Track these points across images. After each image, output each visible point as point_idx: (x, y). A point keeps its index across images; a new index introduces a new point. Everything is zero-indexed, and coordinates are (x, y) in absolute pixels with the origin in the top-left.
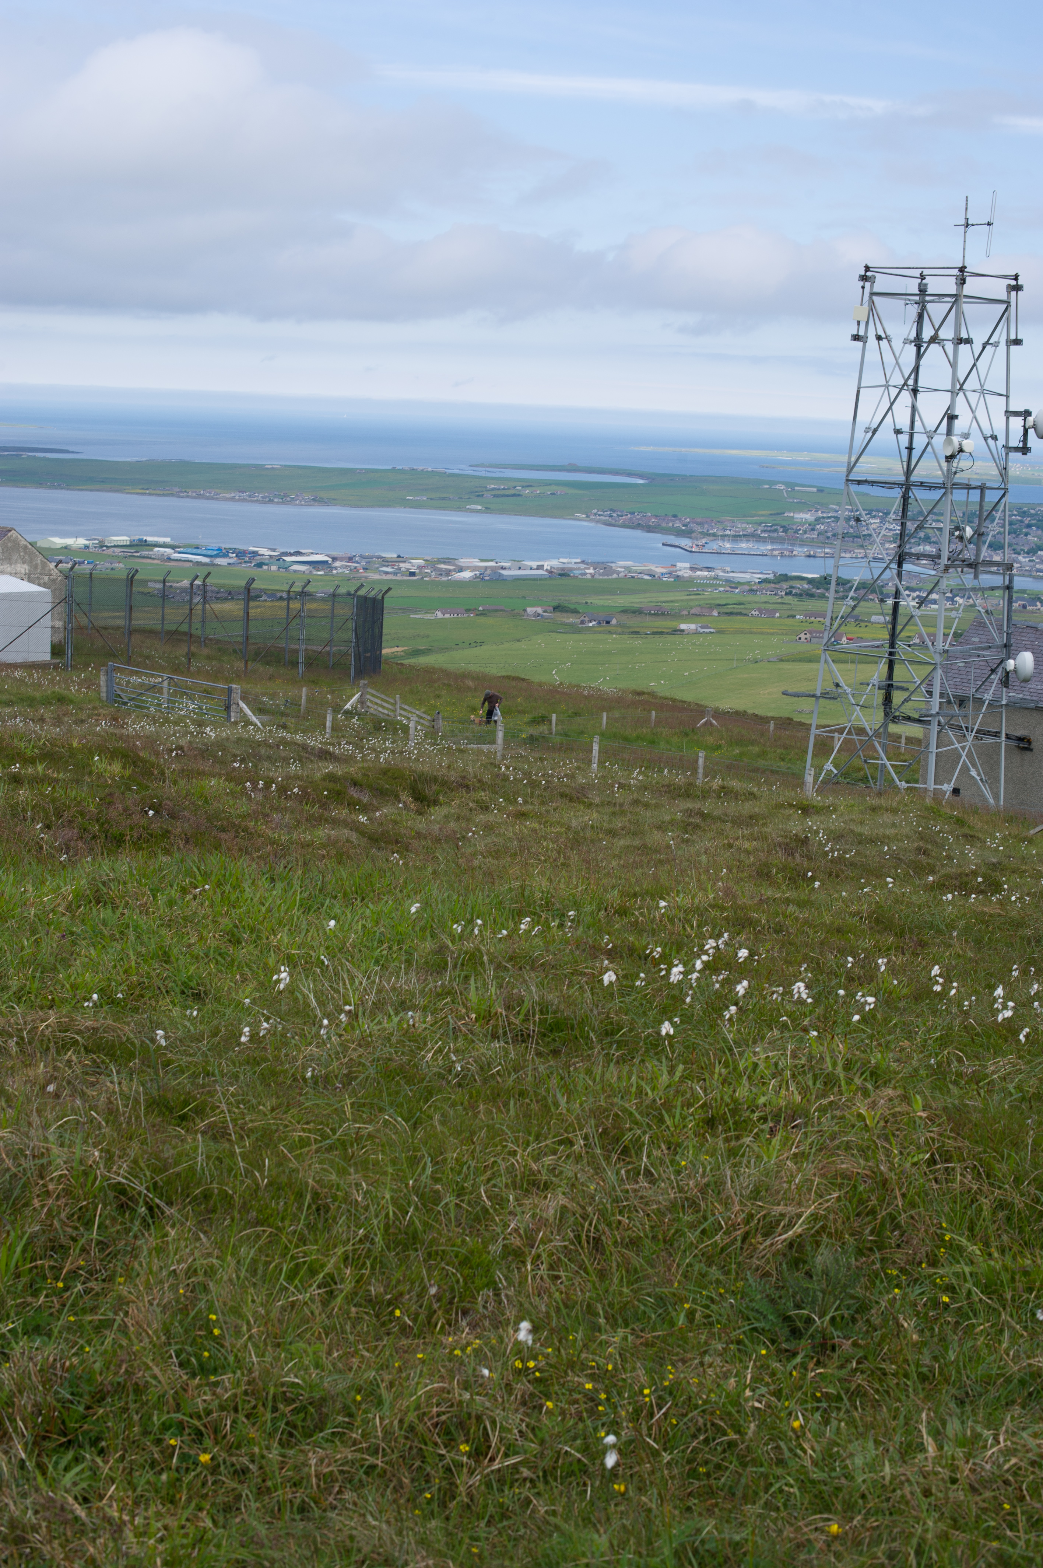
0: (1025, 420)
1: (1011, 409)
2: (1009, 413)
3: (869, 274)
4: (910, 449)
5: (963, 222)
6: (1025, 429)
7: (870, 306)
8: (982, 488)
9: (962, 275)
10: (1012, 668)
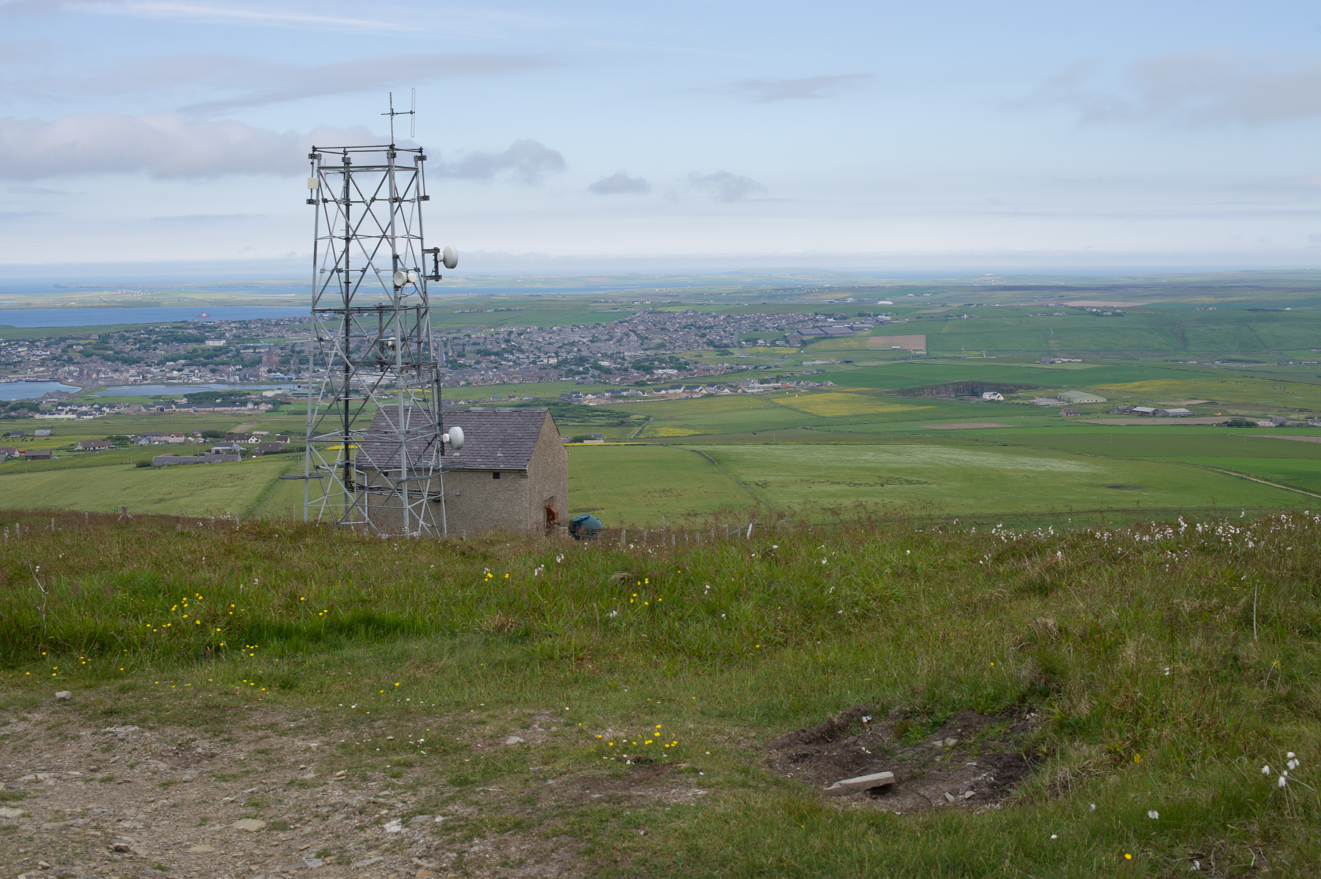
0: (436, 256)
1: (425, 248)
2: (425, 251)
3: (316, 153)
4: (347, 283)
5: (389, 111)
6: (436, 261)
7: (318, 177)
8: (418, 308)
9: (392, 151)
10: (448, 440)
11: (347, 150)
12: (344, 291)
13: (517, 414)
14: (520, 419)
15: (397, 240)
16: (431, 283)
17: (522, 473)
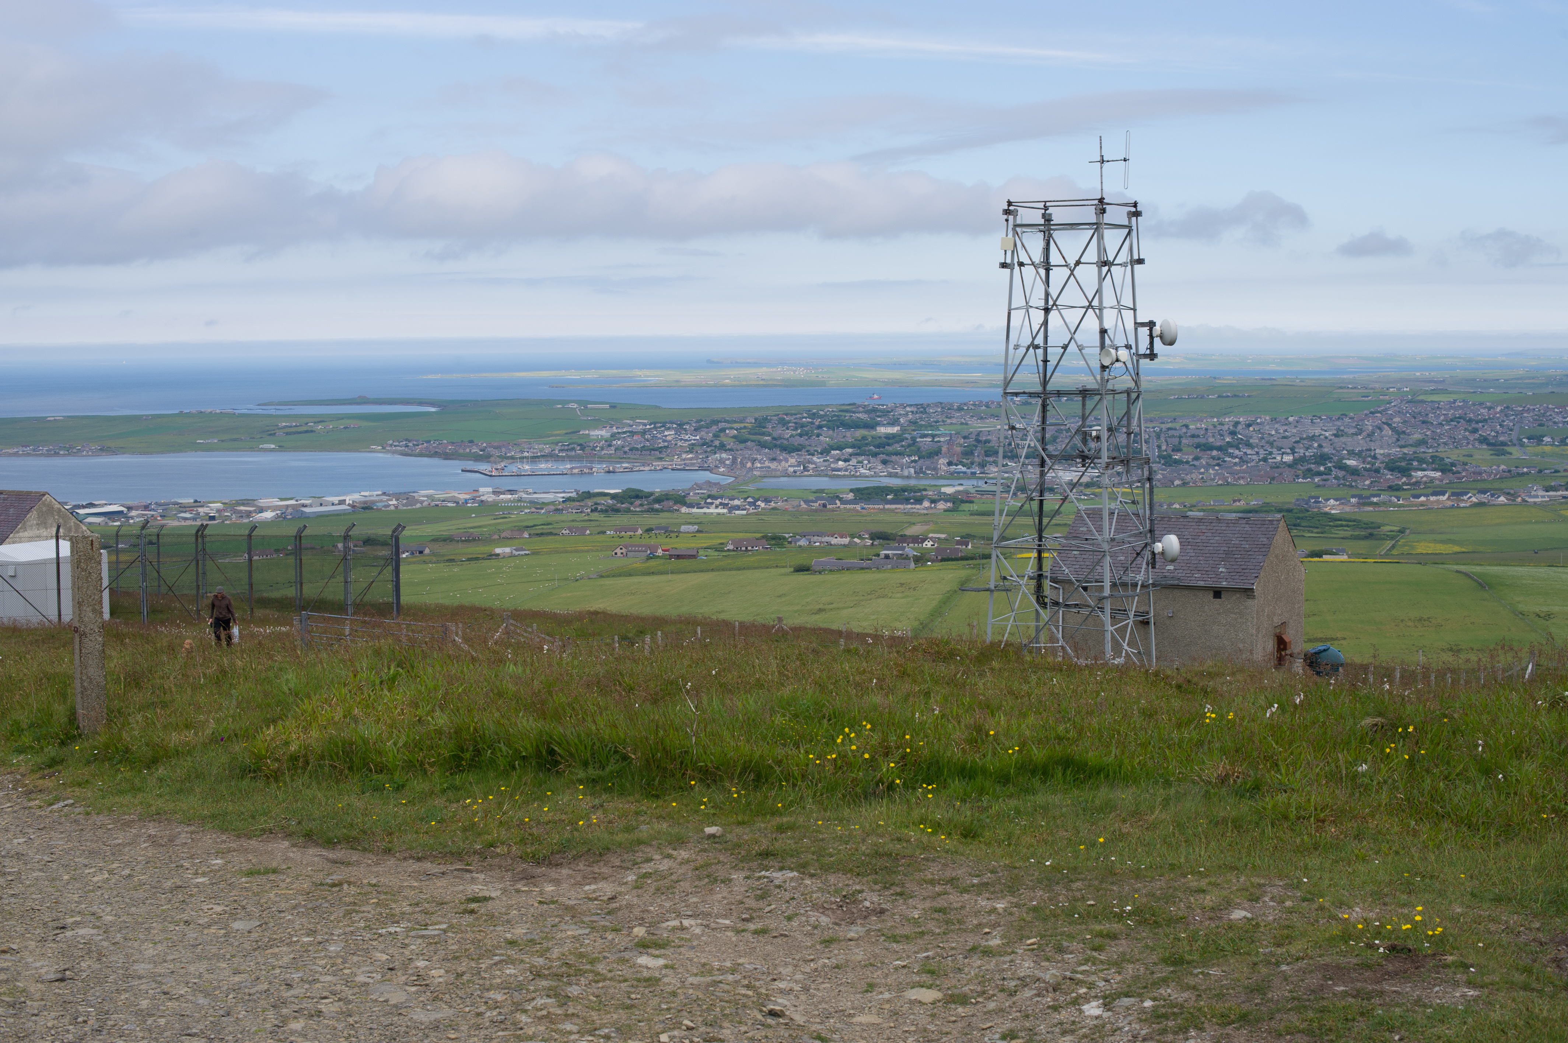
0: (1151, 330)
2: (1138, 325)
3: (1011, 208)
4: (1045, 361)
5: (1099, 159)
6: (1152, 337)
7: (1014, 236)
8: (1128, 392)
9: (1101, 205)
10: (1161, 550)
11: (1048, 204)
12: (1041, 370)
13: (1244, 521)
14: (1247, 528)
15: (1105, 311)
16: (1144, 362)
17: (1248, 592)
